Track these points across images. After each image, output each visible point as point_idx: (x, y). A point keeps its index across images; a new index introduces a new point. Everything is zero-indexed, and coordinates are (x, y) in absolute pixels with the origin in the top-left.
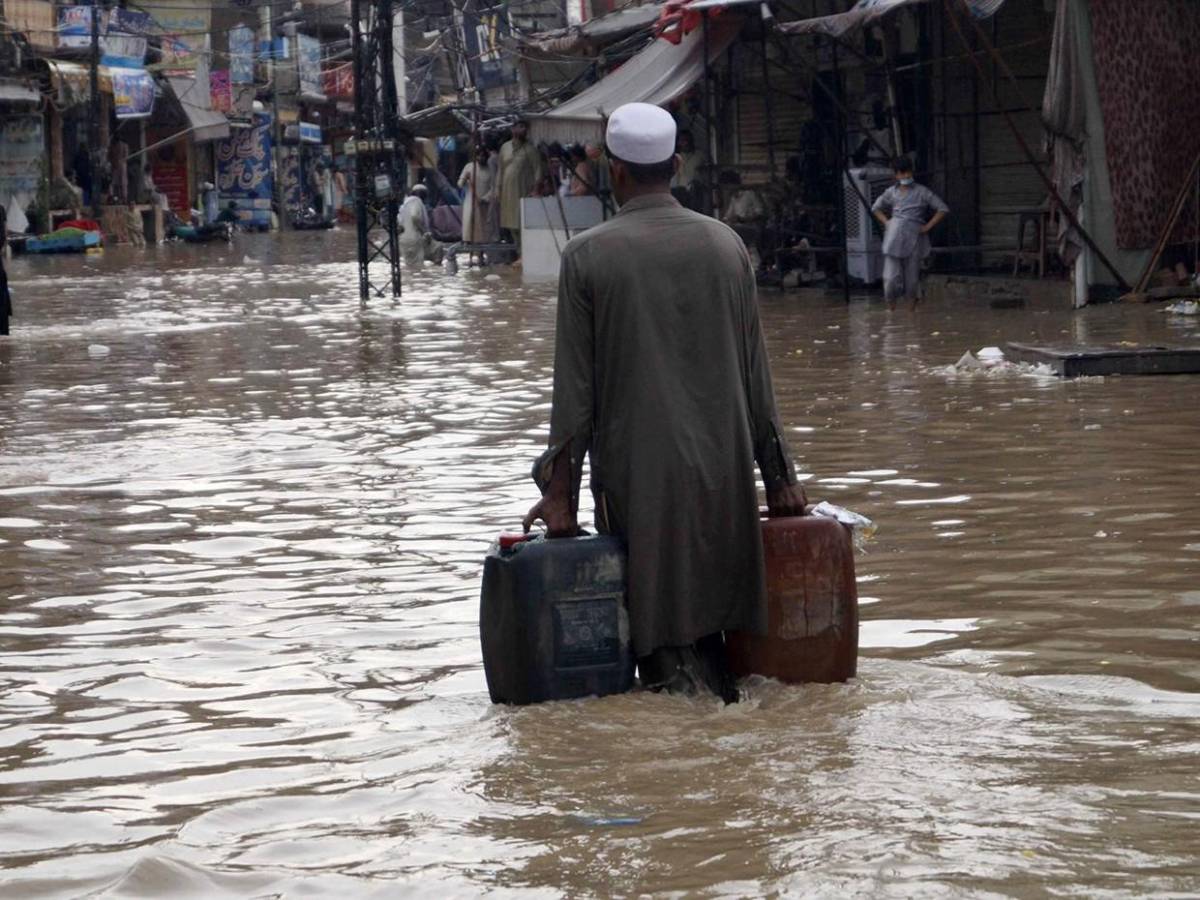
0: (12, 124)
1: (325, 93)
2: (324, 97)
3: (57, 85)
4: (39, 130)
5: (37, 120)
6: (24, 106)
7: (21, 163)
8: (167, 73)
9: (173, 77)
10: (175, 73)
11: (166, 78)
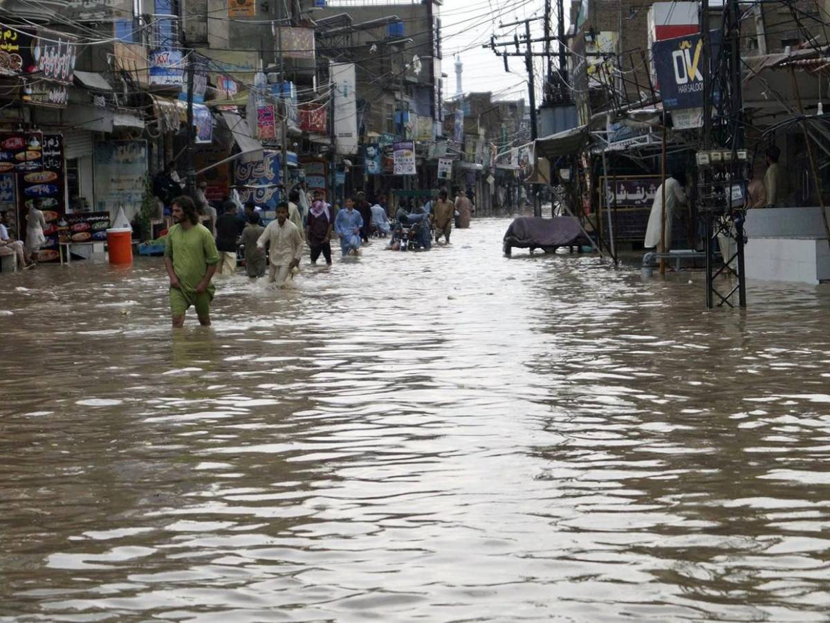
0: (120, 148)
1: (301, 128)
2: (300, 131)
3: (157, 114)
4: (144, 152)
5: (143, 144)
6: (133, 131)
7: (128, 180)
8: (220, 108)
9: (224, 111)
10: (226, 109)
11: (220, 112)
